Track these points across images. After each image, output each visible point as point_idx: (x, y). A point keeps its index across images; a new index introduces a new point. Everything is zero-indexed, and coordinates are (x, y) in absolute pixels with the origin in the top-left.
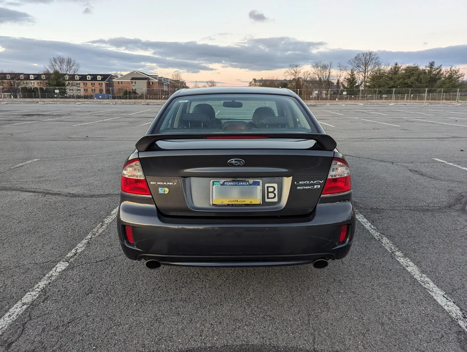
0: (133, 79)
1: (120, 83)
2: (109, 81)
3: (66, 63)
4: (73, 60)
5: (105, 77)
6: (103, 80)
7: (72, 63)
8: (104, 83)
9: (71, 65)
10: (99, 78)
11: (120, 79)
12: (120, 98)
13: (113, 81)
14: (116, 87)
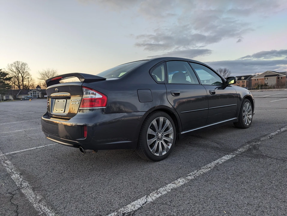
0: (266, 76)
1: (256, 80)
2: (249, 79)
3: (223, 72)
4: (227, 69)
5: (246, 77)
6: (245, 79)
7: (226, 72)
8: (245, 81)
9: (226, 73)
10: (243, 78)
11: (257, 77)
12: (254, 89)
13: (251, 79)
14: (253, 83)
